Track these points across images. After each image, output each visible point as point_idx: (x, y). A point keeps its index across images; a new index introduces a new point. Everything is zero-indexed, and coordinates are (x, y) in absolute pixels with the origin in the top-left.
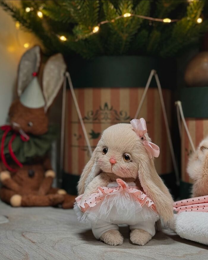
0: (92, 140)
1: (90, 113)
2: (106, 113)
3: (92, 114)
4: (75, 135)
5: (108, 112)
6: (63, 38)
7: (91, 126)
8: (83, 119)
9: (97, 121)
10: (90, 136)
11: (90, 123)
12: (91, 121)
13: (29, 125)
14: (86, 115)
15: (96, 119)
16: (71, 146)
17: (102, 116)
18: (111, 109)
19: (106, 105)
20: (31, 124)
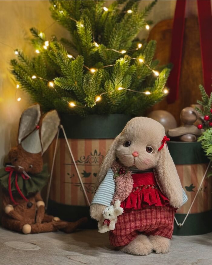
0: (84, 178)
1: (83, 158)
2: (96, 158)
3: (84, 158)
4: (68, 174)
5: (97, 157)
6: (72, 105)
7: (83, 168)
8: (76, 162)
9: (88, 164)
10: (83, 176)
11: (83, 165)
12: (83, 163)
13: (30, 167)
14: (79, 159)
15: (87, 162)
16: (63, 182)
17: (93, 160)
18: (99, 155)
19: (96, 152)
20: (32, 166)
